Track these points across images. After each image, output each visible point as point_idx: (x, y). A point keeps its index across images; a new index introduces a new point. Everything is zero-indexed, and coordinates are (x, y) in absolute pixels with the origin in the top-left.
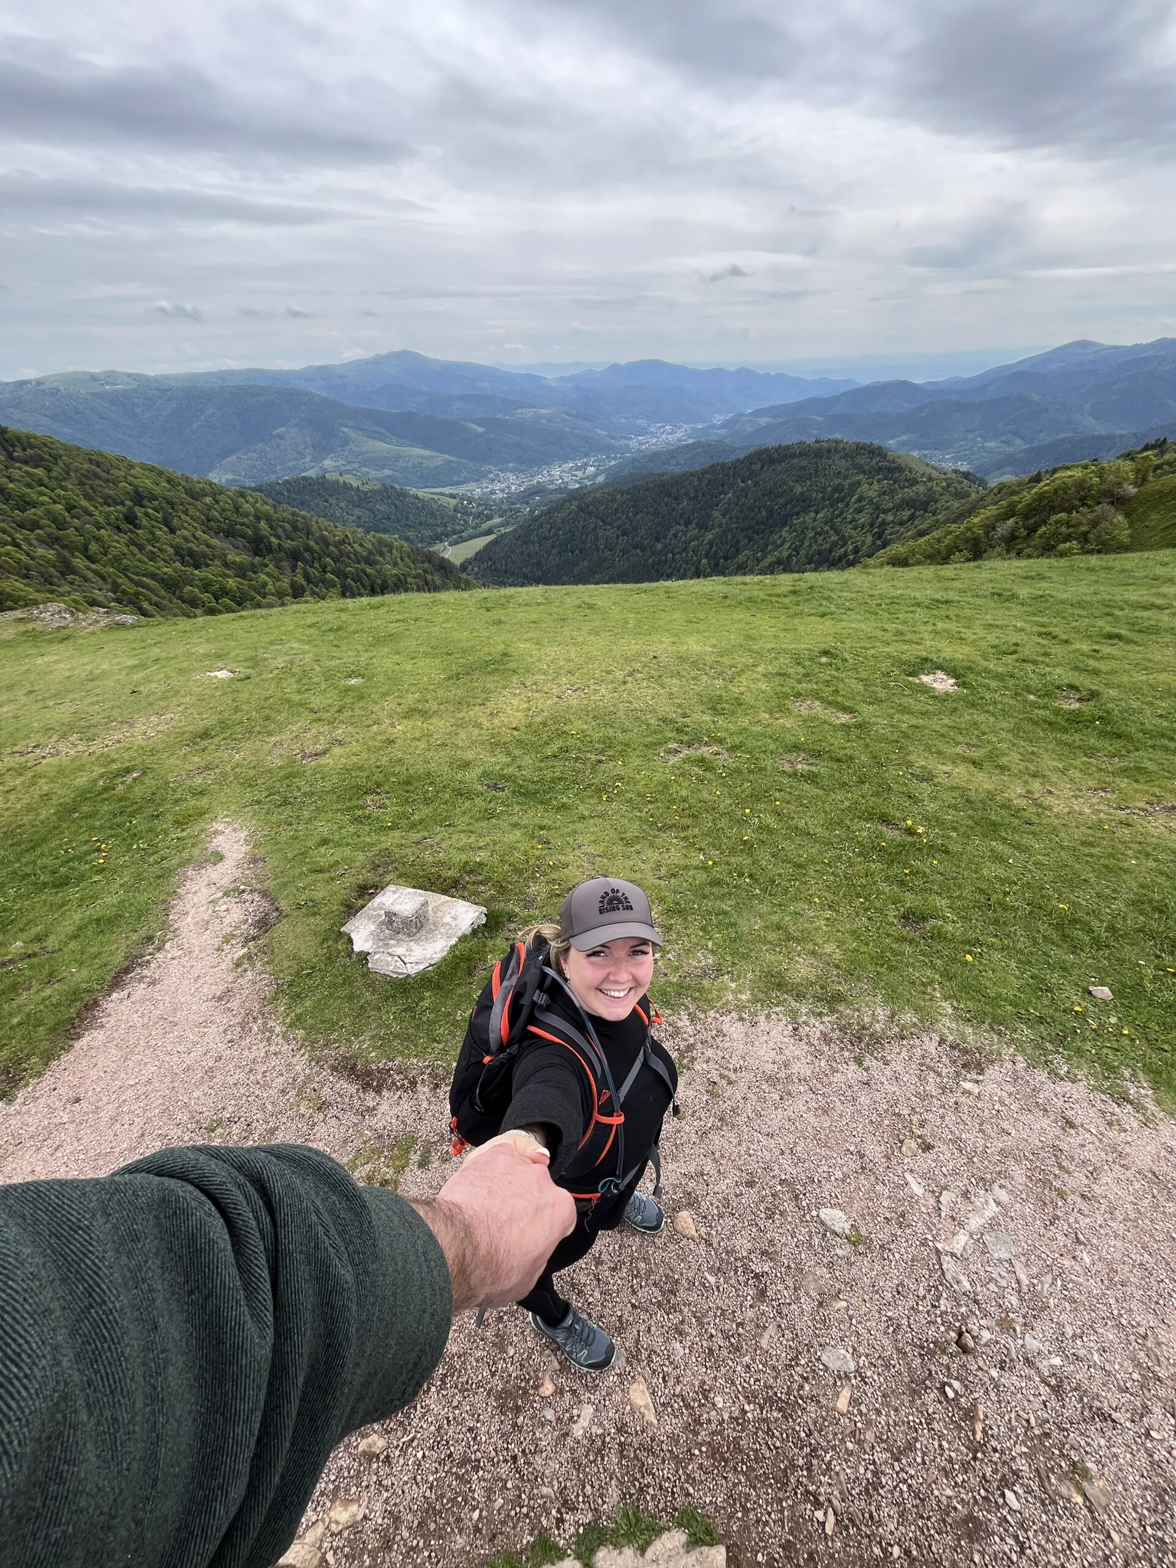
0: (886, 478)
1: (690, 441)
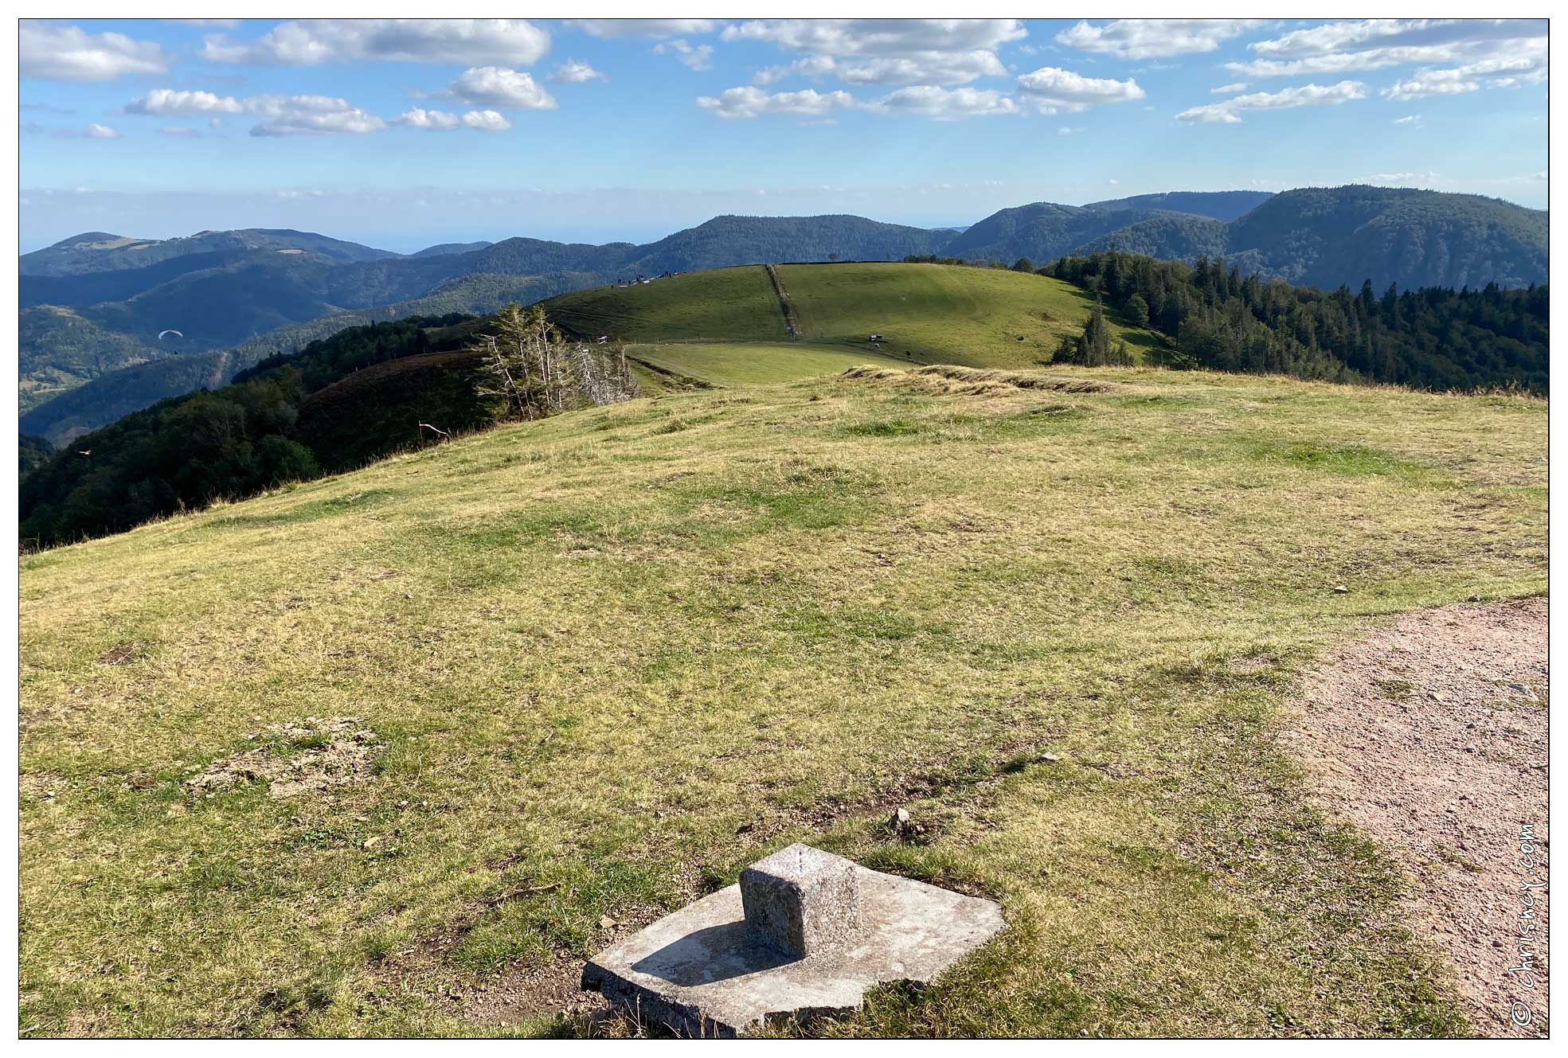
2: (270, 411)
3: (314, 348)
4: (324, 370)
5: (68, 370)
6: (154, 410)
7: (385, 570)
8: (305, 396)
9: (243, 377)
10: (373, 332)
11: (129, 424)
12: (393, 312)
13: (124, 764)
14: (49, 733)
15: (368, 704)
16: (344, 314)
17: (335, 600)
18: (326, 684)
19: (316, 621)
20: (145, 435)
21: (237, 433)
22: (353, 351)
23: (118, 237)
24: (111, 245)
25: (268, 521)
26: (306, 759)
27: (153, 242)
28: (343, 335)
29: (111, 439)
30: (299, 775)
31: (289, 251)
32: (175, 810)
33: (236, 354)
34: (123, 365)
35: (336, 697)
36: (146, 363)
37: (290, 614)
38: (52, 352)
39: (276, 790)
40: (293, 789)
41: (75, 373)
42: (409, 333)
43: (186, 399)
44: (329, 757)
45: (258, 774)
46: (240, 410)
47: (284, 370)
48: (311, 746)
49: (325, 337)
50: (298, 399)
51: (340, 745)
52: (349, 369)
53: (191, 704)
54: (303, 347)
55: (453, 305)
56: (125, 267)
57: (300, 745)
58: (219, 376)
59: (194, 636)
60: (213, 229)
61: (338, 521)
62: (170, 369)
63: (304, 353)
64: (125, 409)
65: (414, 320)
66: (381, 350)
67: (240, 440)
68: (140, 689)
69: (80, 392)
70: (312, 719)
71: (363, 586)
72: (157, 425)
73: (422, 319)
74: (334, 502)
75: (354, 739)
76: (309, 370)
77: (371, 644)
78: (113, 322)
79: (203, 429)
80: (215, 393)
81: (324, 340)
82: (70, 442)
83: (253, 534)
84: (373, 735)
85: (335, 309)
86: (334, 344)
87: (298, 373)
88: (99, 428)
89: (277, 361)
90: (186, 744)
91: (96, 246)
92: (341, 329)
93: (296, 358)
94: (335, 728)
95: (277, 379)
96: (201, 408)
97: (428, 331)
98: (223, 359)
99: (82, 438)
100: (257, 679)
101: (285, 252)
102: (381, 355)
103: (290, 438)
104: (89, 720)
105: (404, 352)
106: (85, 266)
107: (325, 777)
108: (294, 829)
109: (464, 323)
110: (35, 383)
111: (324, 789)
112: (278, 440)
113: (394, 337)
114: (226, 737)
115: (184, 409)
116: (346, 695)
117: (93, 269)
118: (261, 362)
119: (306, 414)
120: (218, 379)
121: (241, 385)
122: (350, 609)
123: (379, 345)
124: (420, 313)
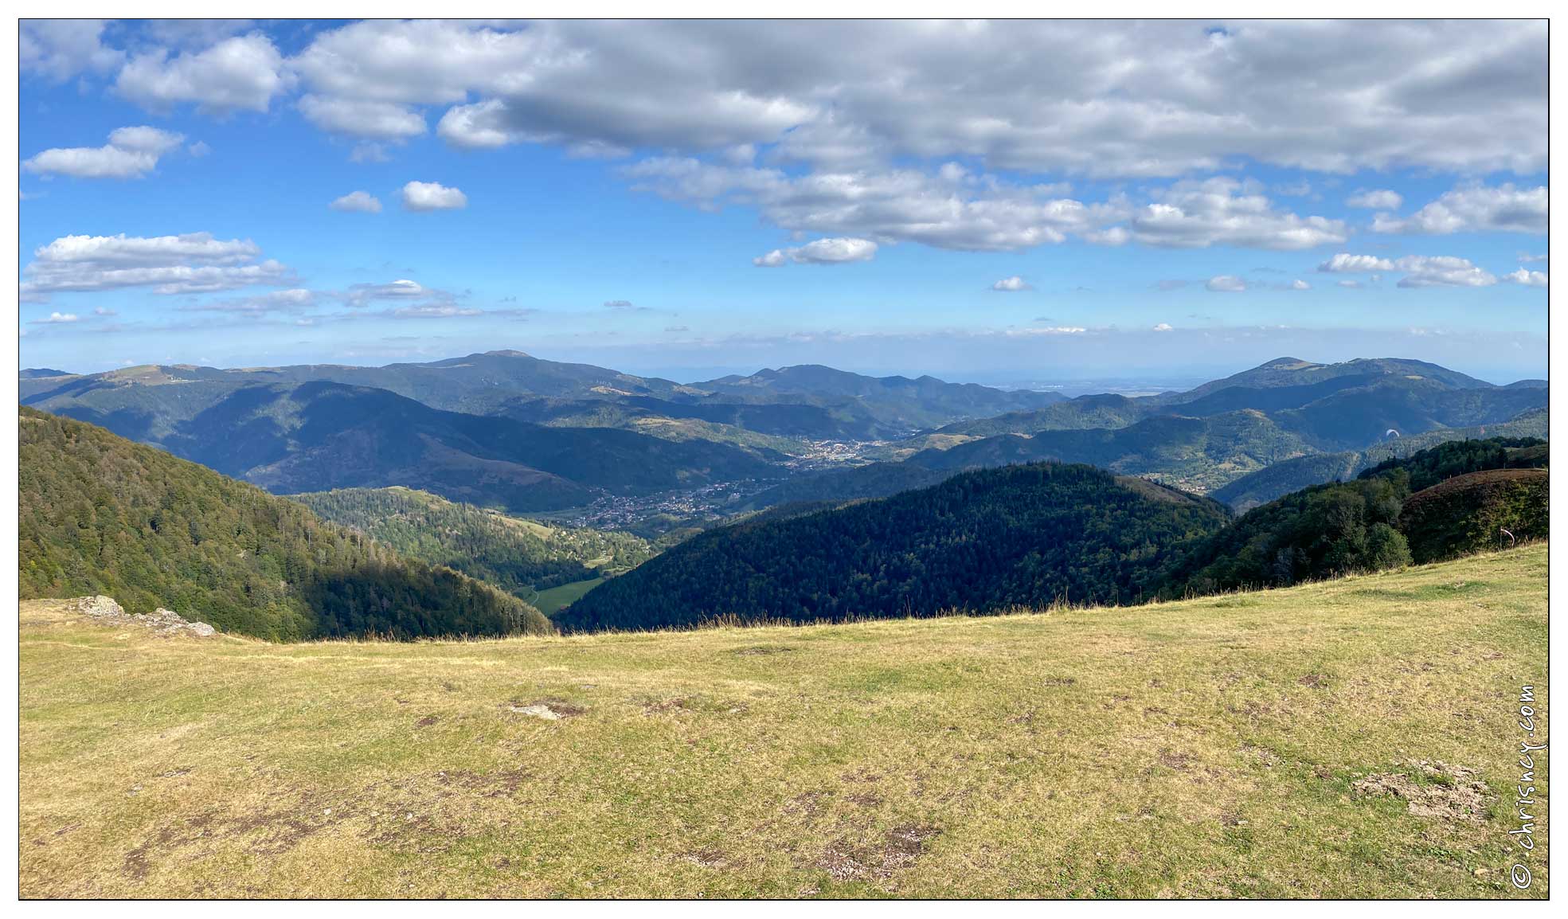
0: (1119, 508)
1: (868, 462)
2: (1383, 505)
3: (1420, 455)
4: (1426, 475)
5: (1255, 458)
6: (1303, 493)
7: (1494, 652)
8: (1410, 495)
9: (1366, 474)
10: (1466, 447)
11: (1284, 503)
12: (1483, 432)
13: (1312, 757)
14: (1270, 723)
15: (1482, 761)
16: (1446, 430)
17: (1457, 670)
18: (1450, 736)
19: (1444, 685)
20: (1294, 512)
21: (1356, 517)
22: (1449, 461)
23: (1301, 361)
24: (1296, 367)
25: (1397, 596)
26: (1435, 792)
27: (1322, 365)
28: (1442, 447)
29: (1272, 512)
30: (1430, 803)
31: (1414, 377)
32: (1344, 799)
33: (1364, 455)
34: (1289, 457)
35: (1459, 750)
36: (1304, 457)
37: (1424, 675)
38: (1247, 443)
39: (1413, 808)
40: (1424, 811)
41: (1258, 460)
42: (1493, 451)
43: (1326, 487)
44: (1453, 795)
45: (1402, 792)
46: (1362, 500)
47: (1397, 472)
48: (1439, 783)
49: (1429, 448)
50: (1404, 496)
51: (1462, 788)
52: (1444, 475)
53: (1357, 728)
54: (1412, 454)
55: (1530, 430)
56: (1302, 383)
57: (1431, 779)
58: (1349, 471)
59: (1359, 678)
60: (1363, 357)
61: (1453, 604)
62: (1317, 462)
63: (1413, 458)
64: (1284, 490)
65: (1498, 440)
66: (1470, 462)
67: (1358, 524)
68: (1324, 708)
69: (1259, 474)
70: (1441, 762)
71: (1477, 662)
72: (1303, 506)
73: (1505, 440)
74: (1444, 588)
75: (1472, 786)
76: (1415, 472)
77: (1485, 712)
78: (1288, 425)
79: (1334, 511)
80: (1345, 484)
81: (1428, 450)
82: (1247, 511)
83: (1390, 605)
84: (1486, 787)
85: (1440, 425)
86: (1435, 453)
87: (1407, 475)
88: (1265, 503)
89: (1392, 463)
90: (1352, 756)
91: (1286, 368)
92: (1442, 442)
93: (1406, 463)
94: (1458, 773)
95: (1392, 478)
96: (1337, 495)
97: (1508, 450)
98: (1355, 458)
99: (1255, 509)
100: (1402, 720)
101: (1410, 377)
102: (1469, 467)
103: (1394, 527)
104: (1293, 721)
105: (1487, 466)
106: (1277, 381)
107: (1448, 809)
108: (1423, 840)
109: (1537, 446)
110: (1233, 465)
111: (1447, 818)
112: (1384, 527)
113: (1480, 452)
114: (1381, 759)
115: (1325, 496)
116: (1466, 749)
117: (1282, 384)
118: (1381, 464)
119: (1407, 511)
120: (1349, 474)
121: (1366, 481)
122: (1468, 680)
123: (1470, 457)
124: (1503, 435)
